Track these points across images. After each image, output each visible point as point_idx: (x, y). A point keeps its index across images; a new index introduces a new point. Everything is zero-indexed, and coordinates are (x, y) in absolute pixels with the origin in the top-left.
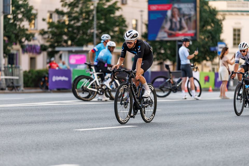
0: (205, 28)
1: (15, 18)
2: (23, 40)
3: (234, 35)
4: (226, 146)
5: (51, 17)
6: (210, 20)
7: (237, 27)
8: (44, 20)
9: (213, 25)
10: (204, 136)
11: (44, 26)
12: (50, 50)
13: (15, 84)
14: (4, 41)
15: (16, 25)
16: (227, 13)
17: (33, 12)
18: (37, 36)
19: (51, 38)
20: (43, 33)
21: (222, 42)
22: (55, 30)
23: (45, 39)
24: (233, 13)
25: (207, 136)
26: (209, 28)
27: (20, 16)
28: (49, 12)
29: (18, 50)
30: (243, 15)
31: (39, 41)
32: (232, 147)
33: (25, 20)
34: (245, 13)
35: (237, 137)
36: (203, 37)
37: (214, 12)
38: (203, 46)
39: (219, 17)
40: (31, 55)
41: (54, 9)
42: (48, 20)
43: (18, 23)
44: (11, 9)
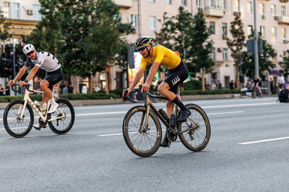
1: (265, 56)
2: (270, 68)
5: (285, 54)
8: (281, 56)
11: (281, 60)
12: (285, 72)
13: (266, 92)
14: (259, 69)
15: (265, 60)
17: (275, 52)
18: (277, 65)
19: (286, 66)
20: (280, 63)
22: (287, 61)
23: (281, 66)
27: (267, 55)
28: (283, 51)
29: (267, 73)
31: (278, 68)
33: (270, 56)
40: (274, 76)
41: (286, 50)
42: (283, 56)
43: (266, 58)
44: (262, 51)
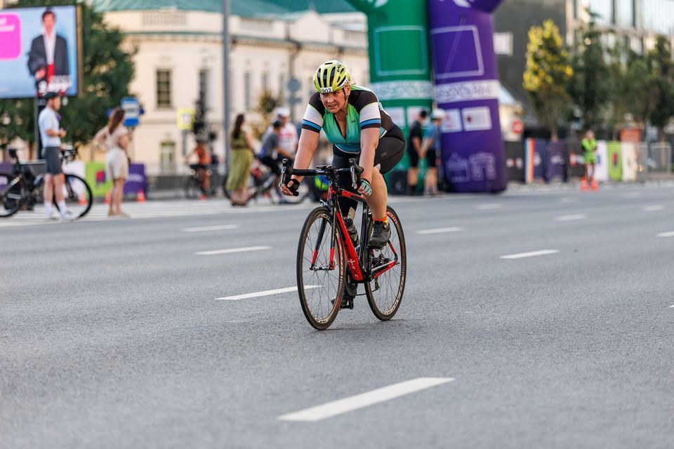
0: (96, 70)
3: (159, 83)
4: (127, 315)
6: (107, 54)
7: (164, 65)
9: (113, 63)
10: (82, 296)
16: (143, 37)
21: (132, 98)
24: (156, 37)
25: (90, 295)
26: (103, 69)
30: (174, 40)
32: (138, 316)
34: (180, 37)
35: (152, 297)
36: (91, 89)
37: (115, 37)
38: (93, 108)
39: (126, 47)
